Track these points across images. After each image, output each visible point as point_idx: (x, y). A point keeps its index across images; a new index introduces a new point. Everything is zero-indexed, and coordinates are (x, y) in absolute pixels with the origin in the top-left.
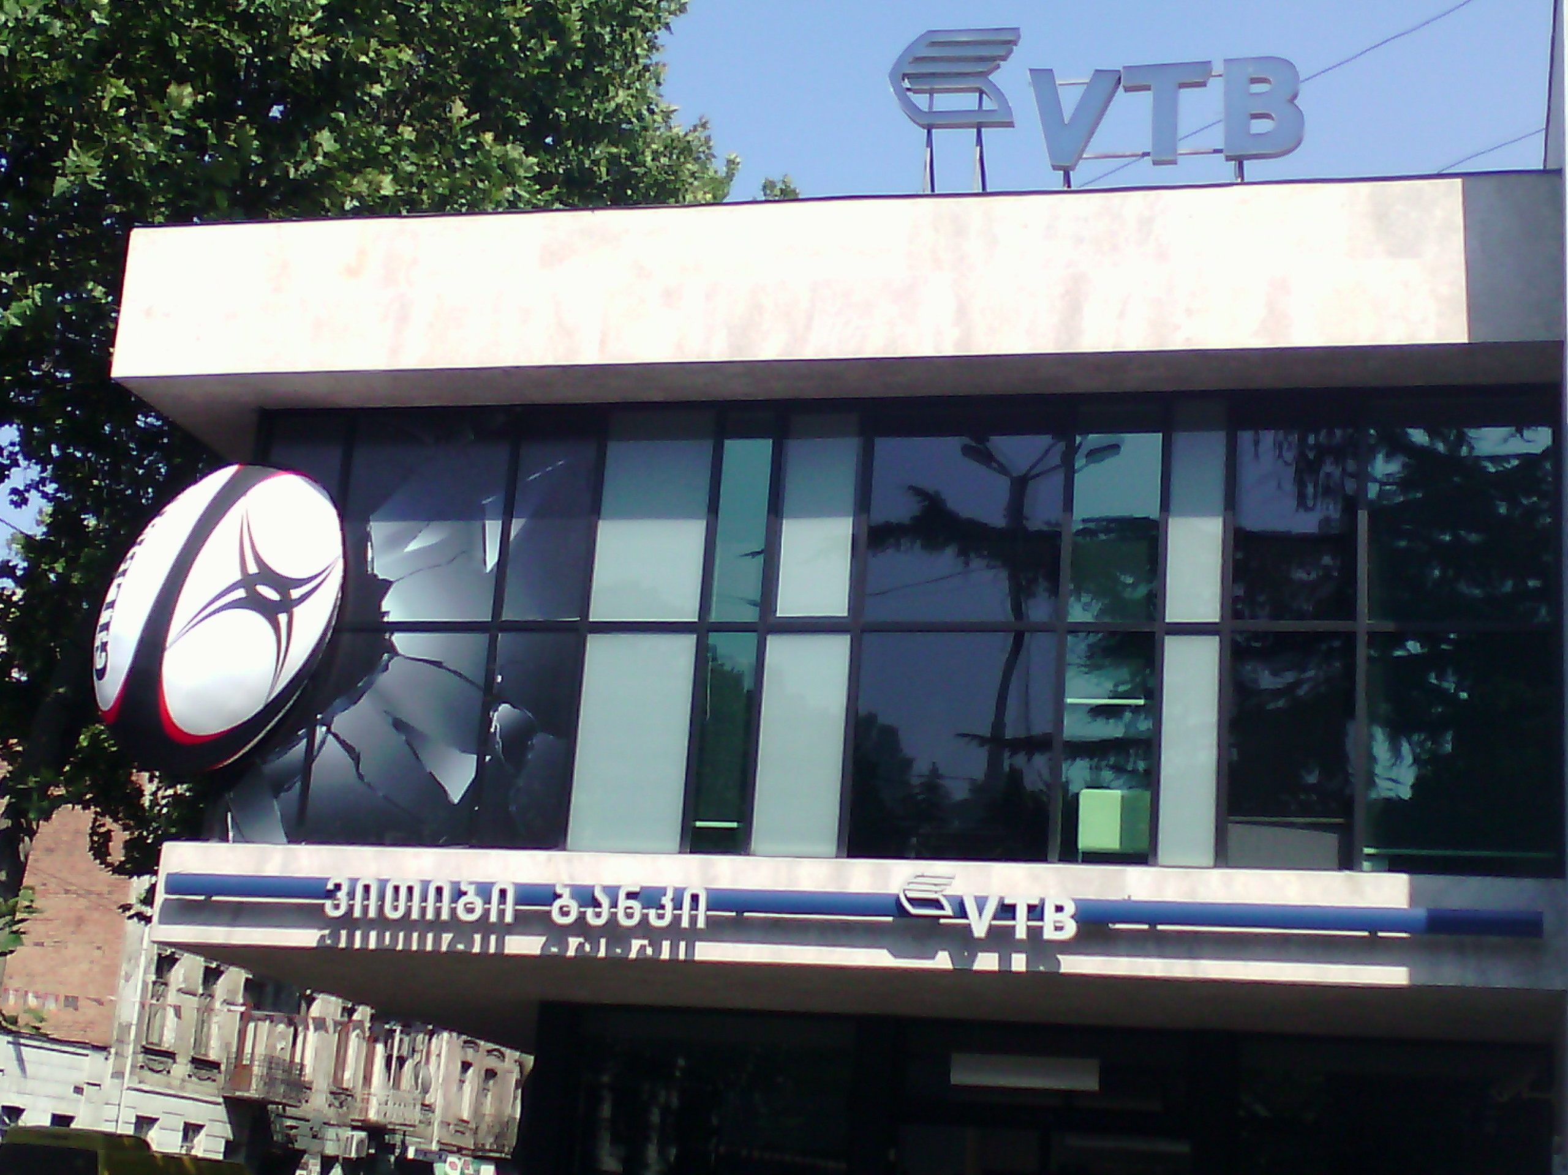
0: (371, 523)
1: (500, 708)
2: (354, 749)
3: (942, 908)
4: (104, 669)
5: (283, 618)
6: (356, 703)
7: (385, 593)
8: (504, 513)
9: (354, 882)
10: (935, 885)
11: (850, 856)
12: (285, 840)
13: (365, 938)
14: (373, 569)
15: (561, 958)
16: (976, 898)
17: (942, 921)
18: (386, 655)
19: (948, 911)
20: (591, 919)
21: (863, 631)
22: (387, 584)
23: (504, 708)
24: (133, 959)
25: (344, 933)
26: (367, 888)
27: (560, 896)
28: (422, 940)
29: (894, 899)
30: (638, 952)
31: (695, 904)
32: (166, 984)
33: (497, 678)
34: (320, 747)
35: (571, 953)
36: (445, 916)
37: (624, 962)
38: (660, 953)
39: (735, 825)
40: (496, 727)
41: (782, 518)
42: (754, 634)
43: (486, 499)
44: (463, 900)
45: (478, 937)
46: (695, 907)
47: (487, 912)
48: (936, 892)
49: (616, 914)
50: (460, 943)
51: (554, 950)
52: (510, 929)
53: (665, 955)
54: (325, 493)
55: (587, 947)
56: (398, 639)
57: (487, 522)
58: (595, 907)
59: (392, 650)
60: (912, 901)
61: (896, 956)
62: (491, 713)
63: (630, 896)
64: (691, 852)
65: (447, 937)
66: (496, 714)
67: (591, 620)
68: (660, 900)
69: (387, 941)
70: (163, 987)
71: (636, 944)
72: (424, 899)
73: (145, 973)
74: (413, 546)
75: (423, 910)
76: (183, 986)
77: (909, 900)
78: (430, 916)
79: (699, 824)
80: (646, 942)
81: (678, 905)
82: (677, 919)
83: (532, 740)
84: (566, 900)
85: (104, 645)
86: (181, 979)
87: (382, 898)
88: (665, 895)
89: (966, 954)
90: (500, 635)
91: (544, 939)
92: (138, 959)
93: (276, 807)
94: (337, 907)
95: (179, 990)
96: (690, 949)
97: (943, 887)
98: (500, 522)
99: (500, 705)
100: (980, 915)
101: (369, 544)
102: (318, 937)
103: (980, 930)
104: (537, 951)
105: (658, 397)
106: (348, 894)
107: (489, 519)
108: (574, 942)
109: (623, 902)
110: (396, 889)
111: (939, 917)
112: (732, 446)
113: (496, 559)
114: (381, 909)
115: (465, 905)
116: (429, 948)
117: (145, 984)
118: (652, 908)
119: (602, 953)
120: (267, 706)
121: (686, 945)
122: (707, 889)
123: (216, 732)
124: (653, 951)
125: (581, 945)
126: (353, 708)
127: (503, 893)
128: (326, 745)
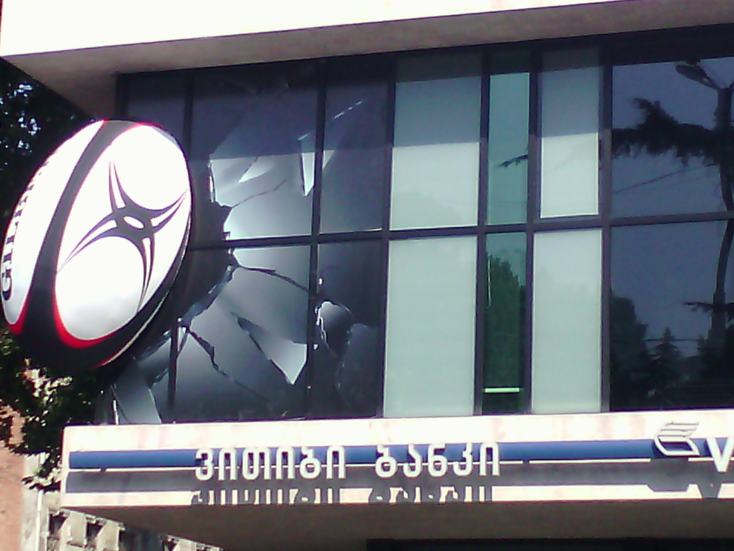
0: (211, 161)
1: (323, 305)
2: (209, 345)
3: (690, 449)
4: (9, 291)
5: (146, 242)
6: (207, 308)
7: (226, 218)
8: (317, 147)
9: (216, 452)
10: (683, 431)
11: (613, 409)
12: (160, 421)
13: (229, 496)
14: (214, 199)
15: (385, 506)
16: (717, 439)
17: (690, 459)
18: (229, 268)
19: (696, 452)
20: (408, 473)
21: (612, 226)
22: (226, 210)
23: (326, 305)
24: (30, 519)
25: (211, 493)
26: (227, 456)
27: (381, 455)
28: (274, 496)
29: (650, 443)
30: (447, 497)
31: (489, 456)
32: (58, 539)
33: (319, 281)
34: (182, 346)
35: (393, 500)
36: (291, 475)
37: (436, 506)
38: (464, 497)
39: (517, 390)
40: (320, 321)
41: (541, 136)
42: (524, 234)
43: (300, 136)
44: (304, 462)
45: (318, 491)
46: (490, 459)
47: (324, 471)
48: (684, 436)
49: (427, 467)
50: (304, 496)
51: (380, 498)
52: (344, 484)
53: (468, 498)
54: (172, 138)
55: (406, 495)
56: (238, 254)
57: (303, 155)
58: (409, 462)
59: (234, 263)
60: (665, 444)
61: (655, 489)
62: (316, 310)
63: (438, 452)
64: (484, 414)
65: (293, 492)
66: (320, 310)
67: (391, 229)
68: (462, 454)
69: (246, 498)
70: (55, 541)
71: (445, 491)
72: (273, 463)
73: (41, 530)
74: (246, 178)
75: (273, 472)
76: (71, 539)
77: (664, 444)
78: (279, 476)
79: (487, 390)
80: (452, 489)
81: (476, 458)
82: (477, 469)
83: (349, 329)
84: (386, 458)
85: (8, 272)
86: (69, 534)
87: (240, 464)
88: (465, 450)
89: (712, 485)
90: (319, 245)
91: (371, 490)
92: (34, 519)
93: (151, 394)
94: (205, 472)
95: (69, 543)
96: (488, 492)
97: (689, 432)
98: (313, 154)
99: (323, 302)
100: (722, 452)
101: (211, 178)
102: (191, 498)
103: (722, 466)
104: (366, 501)
105: (434, 44)
106: (213, 462)
107: (305, 152)
108: (394, 492)
109: (432, 458)
110: (251, 455)
111: (687, 457)
112: (496, 80)
113: (312, 184)
114: (240, 472)
115: (306, 465)
116: (280, 501)
117: (41, 540)
118: (456, 461)
119: (418, 500)
120: (138, 314)
121: (485, 490)
122: (498, 443)
123: (101, 336)
124: (459, 496)
125: (401, 494)
126: (205, 311)
127: (336, 454)
128: (187, 342)
